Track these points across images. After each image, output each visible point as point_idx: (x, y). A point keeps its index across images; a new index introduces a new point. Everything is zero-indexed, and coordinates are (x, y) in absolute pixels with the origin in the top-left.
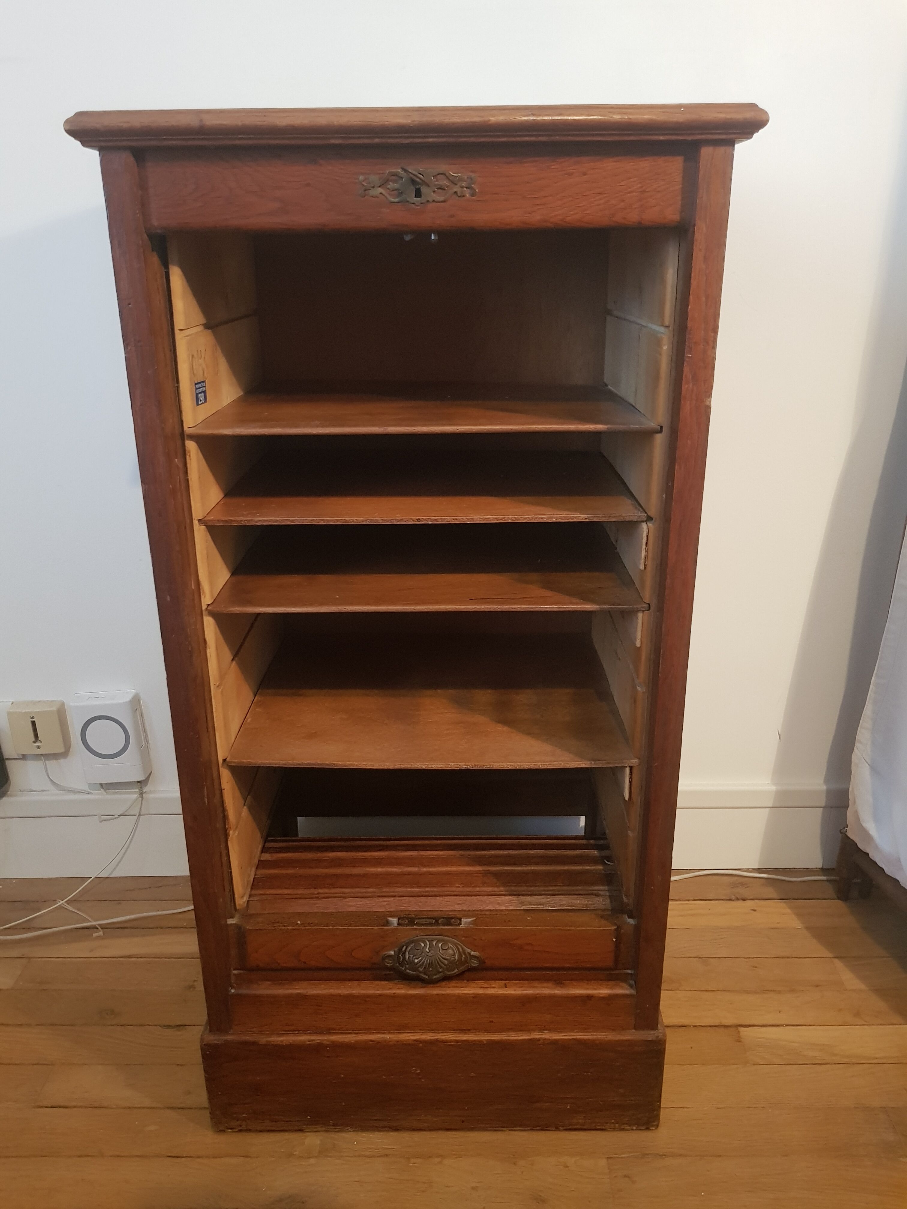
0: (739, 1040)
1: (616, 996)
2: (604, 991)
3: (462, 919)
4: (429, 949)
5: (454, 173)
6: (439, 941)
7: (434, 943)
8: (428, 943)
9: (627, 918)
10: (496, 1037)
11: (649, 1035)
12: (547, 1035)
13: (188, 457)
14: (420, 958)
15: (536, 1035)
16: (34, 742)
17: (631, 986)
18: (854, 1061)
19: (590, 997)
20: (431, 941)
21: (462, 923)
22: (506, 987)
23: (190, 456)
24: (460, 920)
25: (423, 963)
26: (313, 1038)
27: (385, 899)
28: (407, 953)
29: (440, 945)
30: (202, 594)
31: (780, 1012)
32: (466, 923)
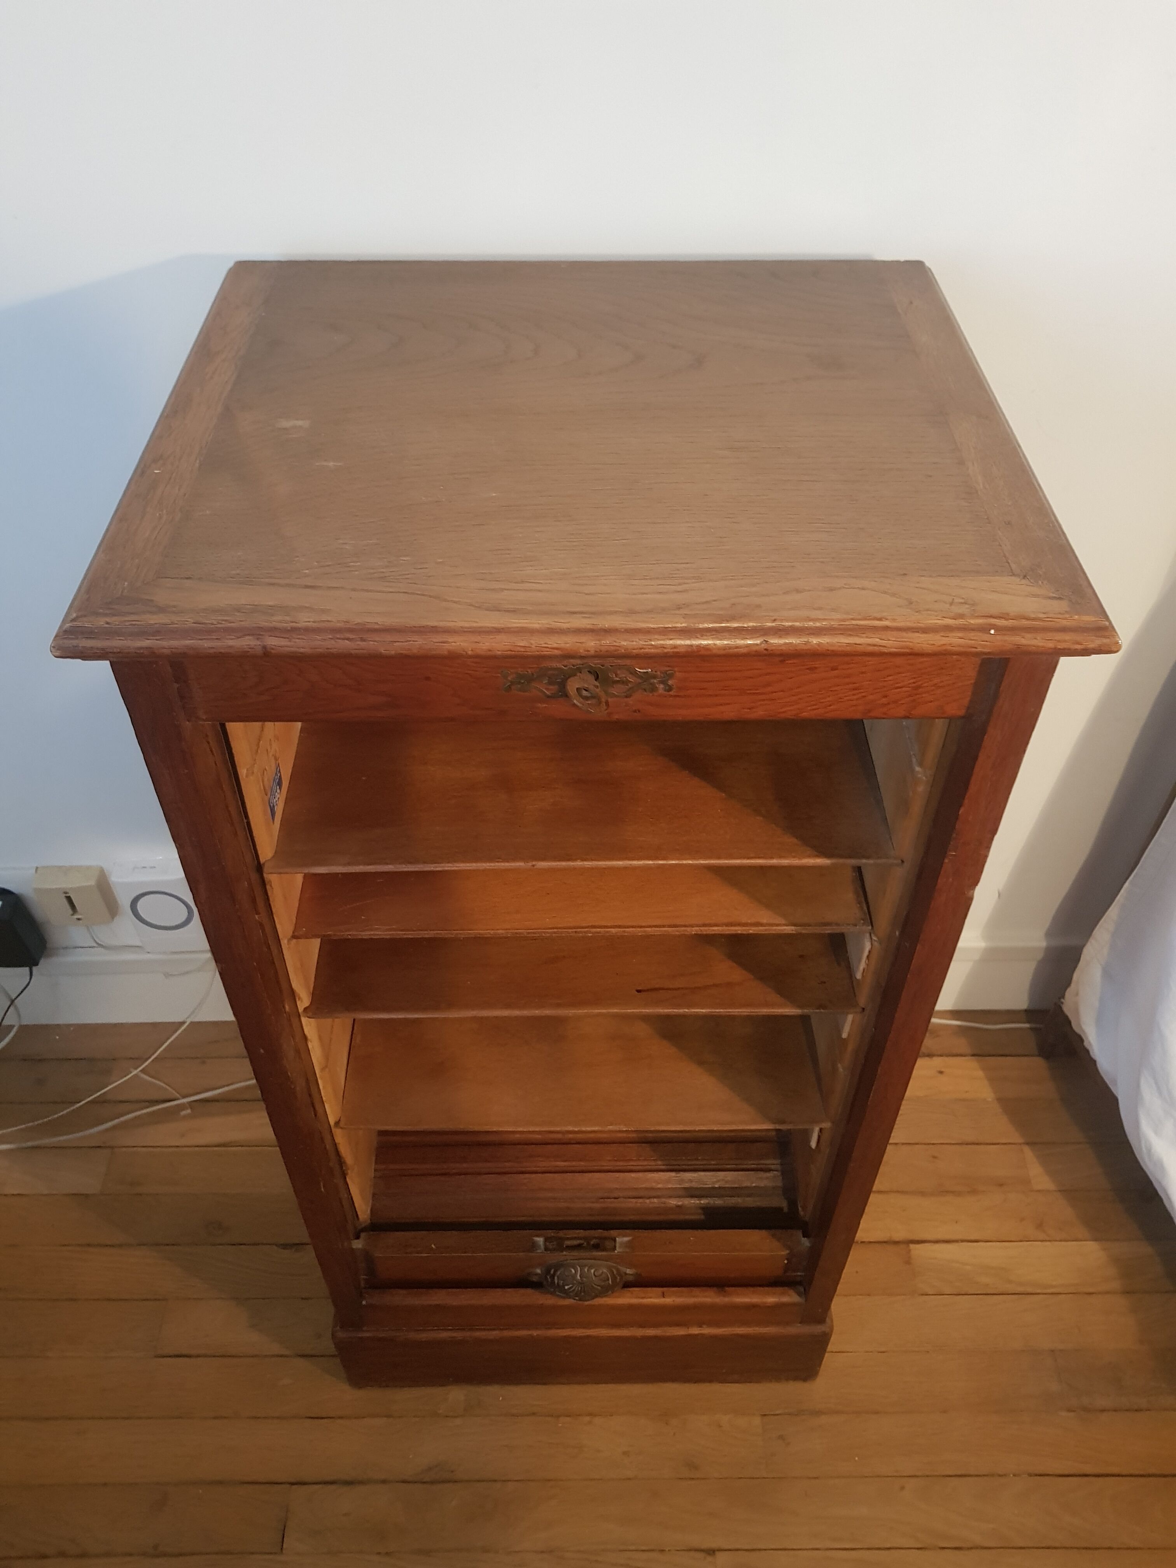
0: (908, 1262)
1: (783, 1305)
2: (771, 1300)
3: (617, 1239)
4: (580, 1276)
5: (640, 669)
6: (590, 1267)
7: (586, 1270)
8: (579, 1269)
9: (802, 1236)
10: (651, 1332)
11: (817, 1329)
12: (706, 1331)
13: (268, 887)
14: (571, 1286)
15: (695, 1331)
16: (73, 915)
17: (799, 1294)
18: (1030, 1290)
19: (754, 1306)
20: (582, 1267)
21: (617, 1245)
22: (664, 1297)
23: (271, 886)
24: (615, 1241)
25: (574, 1290)
26: (454, 1334)
27: (527, 1175)
28: (556, 1278)
29: (592, 1271)
30: (297, 1000)
31: (957, 1222)
32: (621, 1244)
